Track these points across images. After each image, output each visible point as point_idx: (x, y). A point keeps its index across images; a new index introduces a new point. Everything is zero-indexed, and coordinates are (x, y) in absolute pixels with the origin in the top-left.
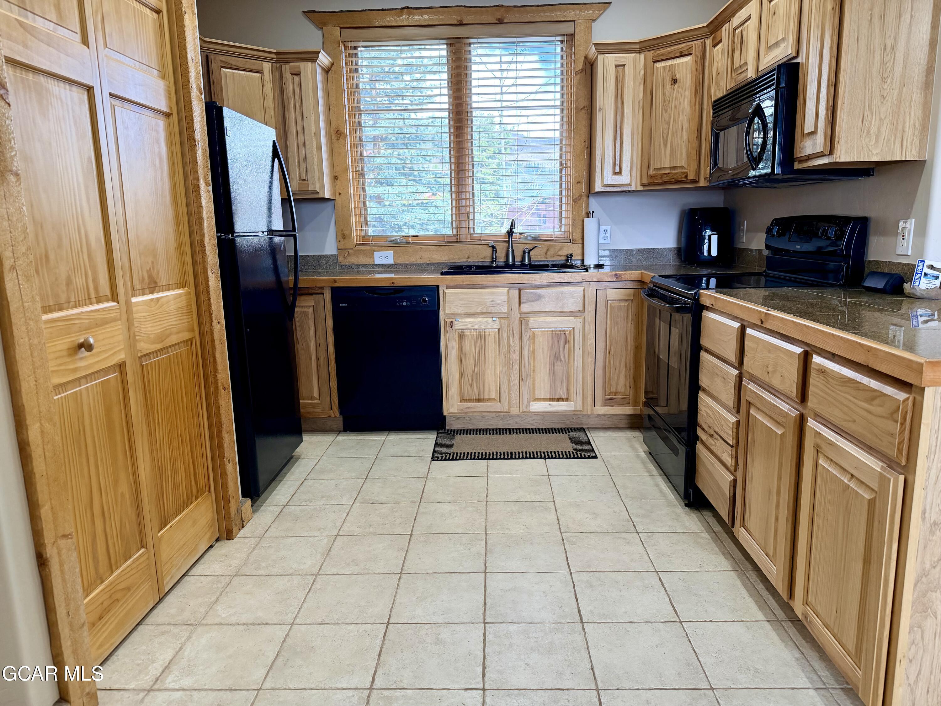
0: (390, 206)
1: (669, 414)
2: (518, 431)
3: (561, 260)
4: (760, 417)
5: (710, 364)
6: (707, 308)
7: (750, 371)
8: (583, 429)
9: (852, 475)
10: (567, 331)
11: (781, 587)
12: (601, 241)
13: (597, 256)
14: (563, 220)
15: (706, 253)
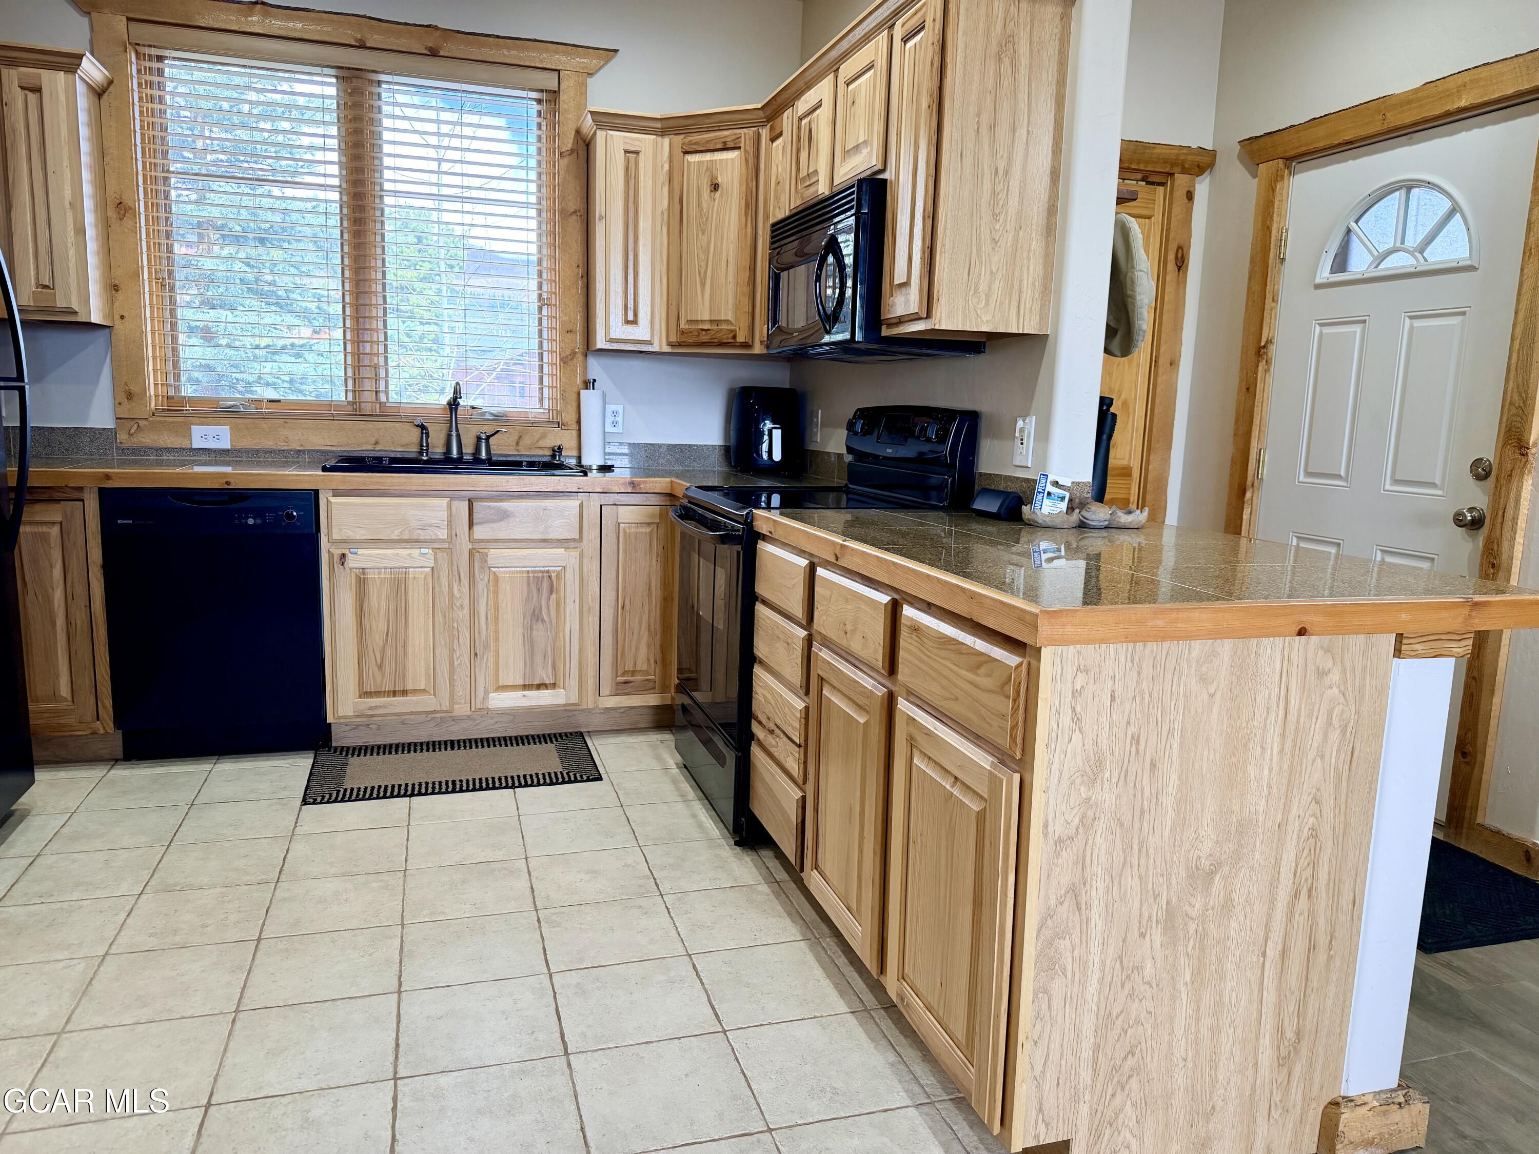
0: (228, 346)
1: (714, 704)
2: (468, 744)
3: (544, 455)
4: (836, 699)
5: (768, 621)
6: (764, 538)
7: (823, 632)
8: (581, 734)
9: (956, 778)
10: (554, 571)
11: (867, 954)
12: (609, 429)
13: (603, 454)
14: (546, 390)
15: (765, 456)
